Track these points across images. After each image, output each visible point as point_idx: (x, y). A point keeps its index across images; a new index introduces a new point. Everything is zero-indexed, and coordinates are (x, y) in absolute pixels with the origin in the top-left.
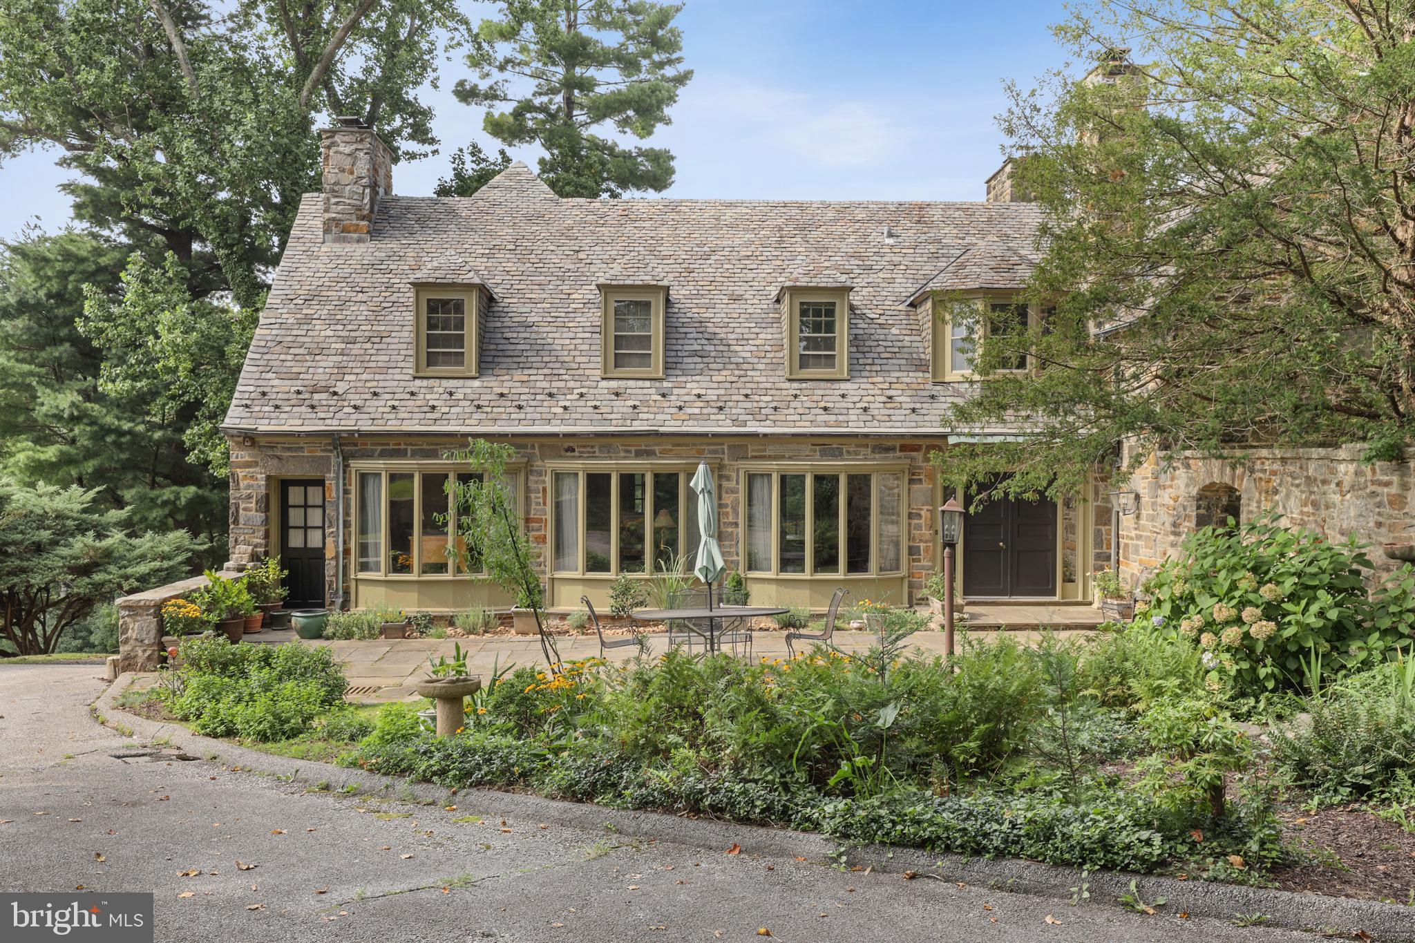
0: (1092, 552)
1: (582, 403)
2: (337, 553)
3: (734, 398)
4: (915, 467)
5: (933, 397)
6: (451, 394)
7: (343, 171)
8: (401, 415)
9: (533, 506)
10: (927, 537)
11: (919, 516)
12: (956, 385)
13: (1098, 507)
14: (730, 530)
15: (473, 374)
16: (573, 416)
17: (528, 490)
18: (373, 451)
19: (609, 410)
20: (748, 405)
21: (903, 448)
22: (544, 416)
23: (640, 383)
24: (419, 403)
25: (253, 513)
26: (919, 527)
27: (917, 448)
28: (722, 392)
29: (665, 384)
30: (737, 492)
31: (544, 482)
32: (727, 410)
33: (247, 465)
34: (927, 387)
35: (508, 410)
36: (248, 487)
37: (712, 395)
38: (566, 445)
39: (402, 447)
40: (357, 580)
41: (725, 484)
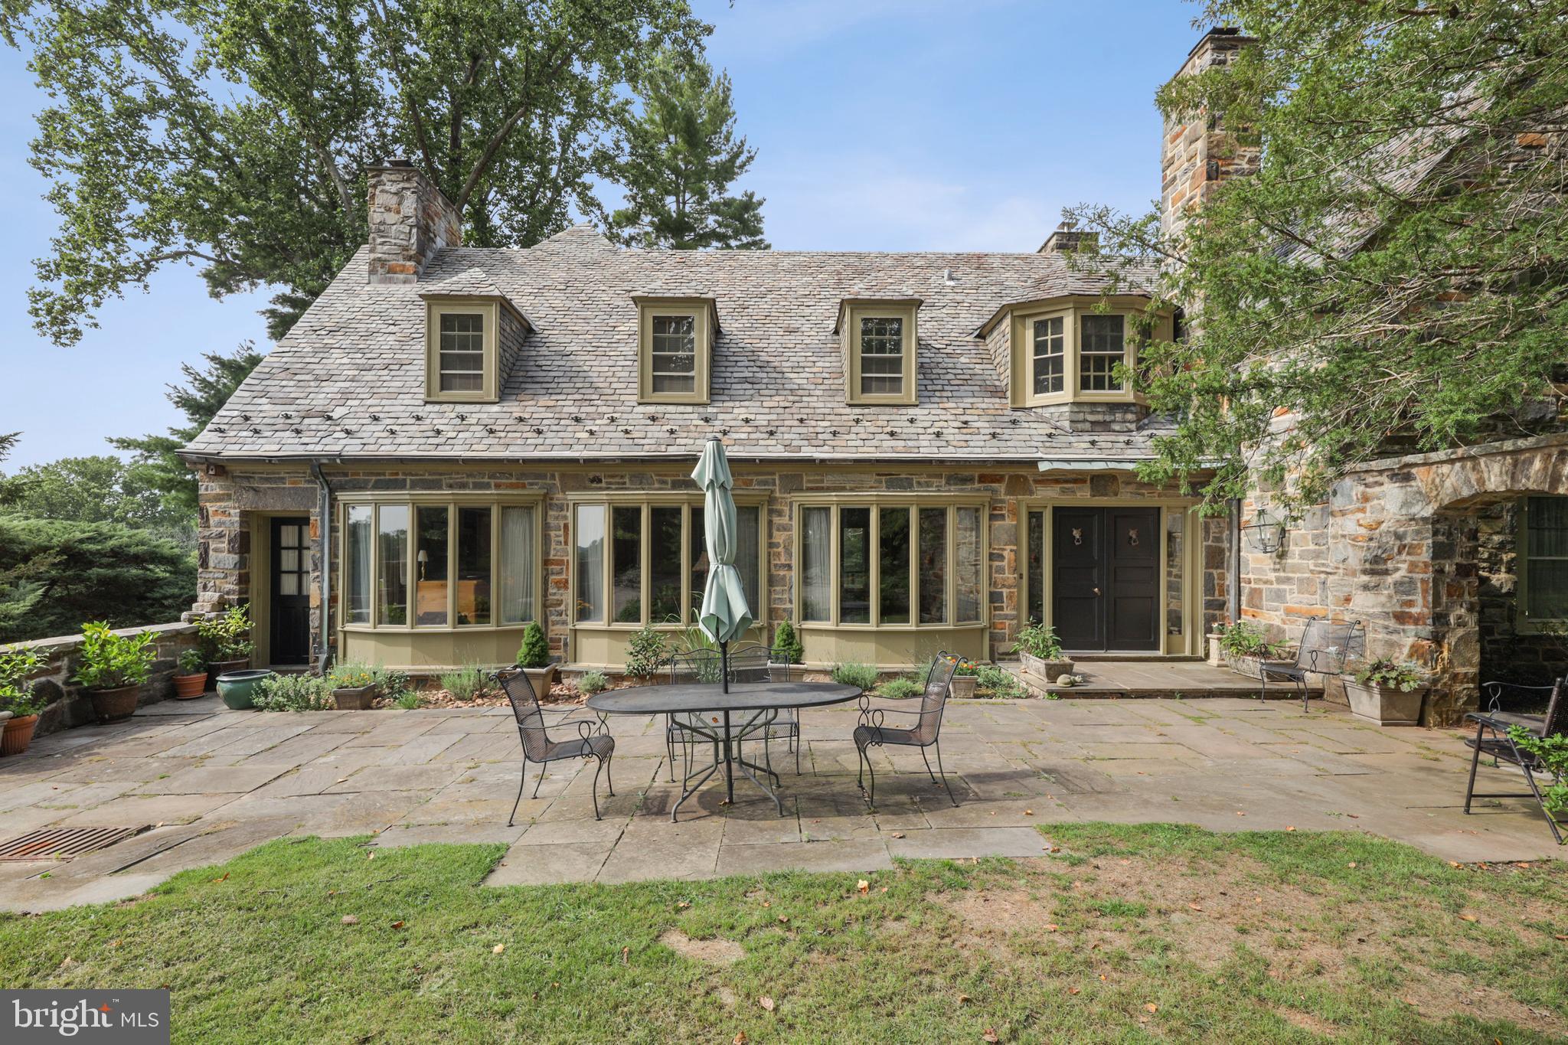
0: (1201, 599)
1: (612, 428)
2: (322, 600)
3: (787, 423)
4: (997, 501)
5: (1014, 422)
6: (463, 419)
7: (389, 210)
8: (398, 441)
9: (553, 546)
10: (1011, 581)
11: (1001, 557)
12: (1039, 410)
13: (1207, 547)
14: (782, 573)
15: (493, 398)
16: (600, 441)
17: (546, 527)
18: (367, 482)
19: (642, 435)
20: (804, 430)
21: (983, 479)
22: (566, 441)
23: (681, 409)
24: (423, 428)
25: (225, 554)
26: (1001, 570)
27: (998, 479)
28: (774, 417)
29: (710, 410)
30: (790, 530)
31: (565, 517)
32: (778, 436)
33: (218, 498)
34: (1006, 412)
35: (525, 435)
36: (220, 524)
37: (762, 420)
38: (591, 475)
39: (401, 477)
40: (345, 633)
41: (776, 520)
